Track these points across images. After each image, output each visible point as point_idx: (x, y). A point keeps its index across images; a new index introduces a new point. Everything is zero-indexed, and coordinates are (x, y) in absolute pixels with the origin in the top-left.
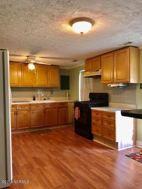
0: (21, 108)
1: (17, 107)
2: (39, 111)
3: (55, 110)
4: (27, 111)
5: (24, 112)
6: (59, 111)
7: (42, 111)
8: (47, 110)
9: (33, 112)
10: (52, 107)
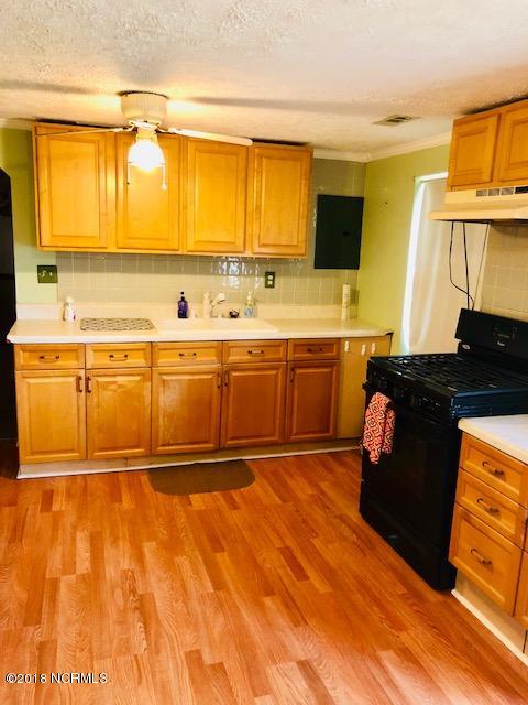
0: (106, 361)
1: (90, 354)
2: (196, 377)
3: (276, 376)
4: (138, 378)
5: (120, 379)
6: (292, 381)
7: (210, 377)
8: (234, 374)
9: (164, 380)
10: (258, 358)
